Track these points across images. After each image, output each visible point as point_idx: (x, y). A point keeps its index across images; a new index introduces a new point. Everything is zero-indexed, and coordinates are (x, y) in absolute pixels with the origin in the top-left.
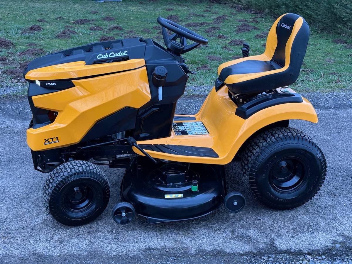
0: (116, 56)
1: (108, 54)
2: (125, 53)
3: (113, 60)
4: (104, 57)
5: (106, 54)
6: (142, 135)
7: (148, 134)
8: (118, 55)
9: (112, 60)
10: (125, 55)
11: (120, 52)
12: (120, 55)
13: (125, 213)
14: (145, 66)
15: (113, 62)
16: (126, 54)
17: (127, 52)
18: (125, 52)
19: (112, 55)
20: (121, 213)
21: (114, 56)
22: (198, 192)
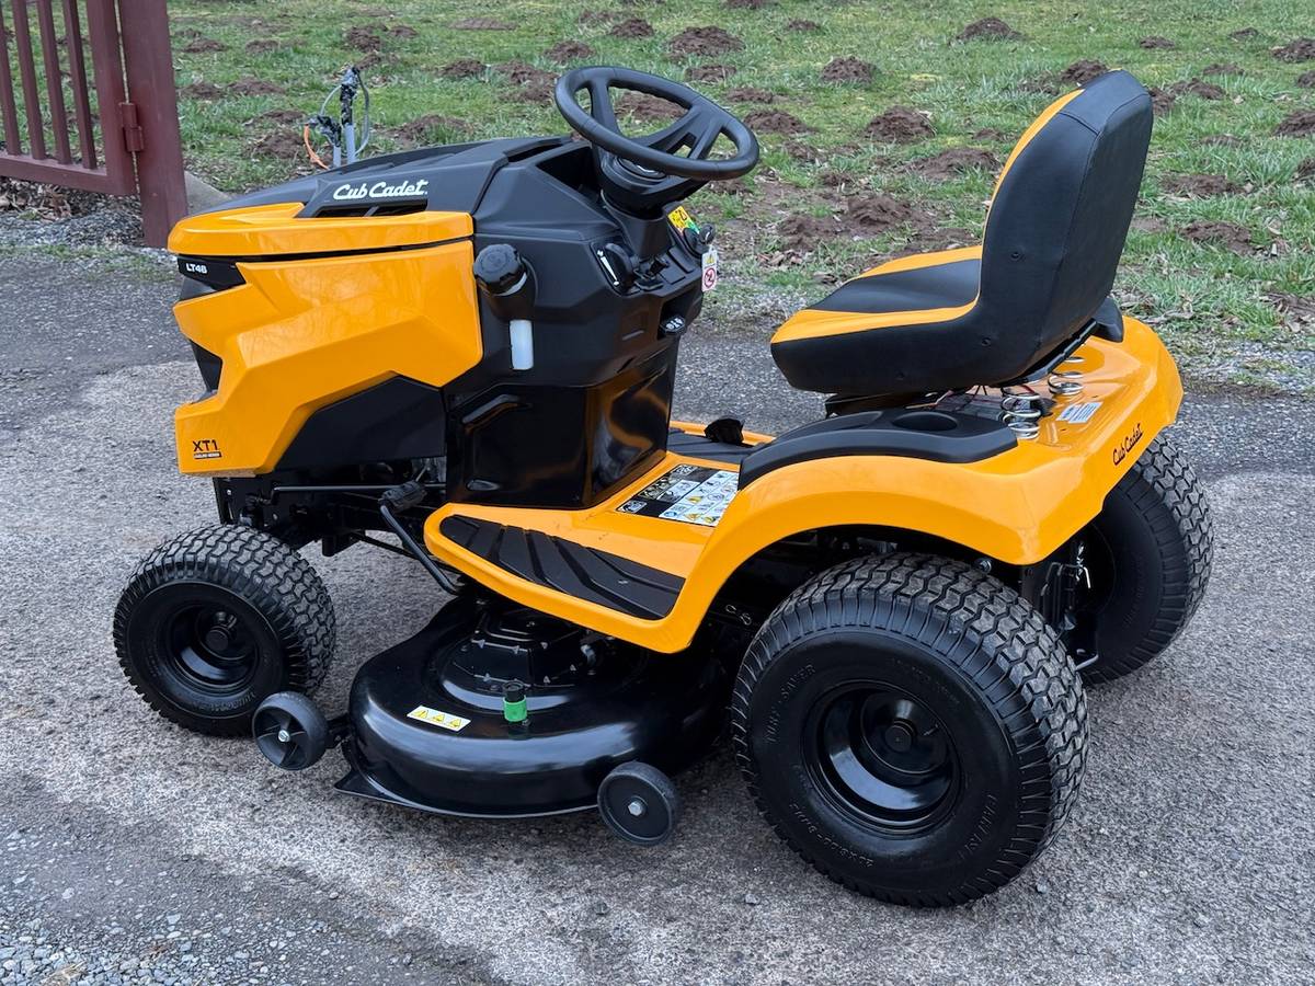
0: (390, 194)
1: (368, 188)
2: (418, 188)
3: (377, 208)
4: (354, 197)
5: (365, 185)
6: (476, 485)
7: (495, 487)
8: (396, 194)
9: (374, 209)
10: (418, 193)
11: (406, 182)
12: (401, 194)
13: (288, 730)
14: (469, 238)
15: (376, 214)
16: (422, 193)
17: (426, 183)
18: (422, 183)
19: (380, 190)
20: (279, 729)
21: (384, 194)
22: (523, 728)
